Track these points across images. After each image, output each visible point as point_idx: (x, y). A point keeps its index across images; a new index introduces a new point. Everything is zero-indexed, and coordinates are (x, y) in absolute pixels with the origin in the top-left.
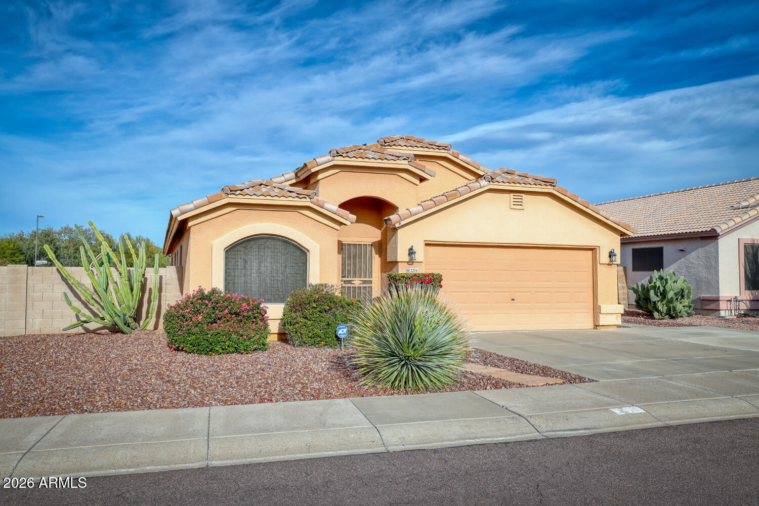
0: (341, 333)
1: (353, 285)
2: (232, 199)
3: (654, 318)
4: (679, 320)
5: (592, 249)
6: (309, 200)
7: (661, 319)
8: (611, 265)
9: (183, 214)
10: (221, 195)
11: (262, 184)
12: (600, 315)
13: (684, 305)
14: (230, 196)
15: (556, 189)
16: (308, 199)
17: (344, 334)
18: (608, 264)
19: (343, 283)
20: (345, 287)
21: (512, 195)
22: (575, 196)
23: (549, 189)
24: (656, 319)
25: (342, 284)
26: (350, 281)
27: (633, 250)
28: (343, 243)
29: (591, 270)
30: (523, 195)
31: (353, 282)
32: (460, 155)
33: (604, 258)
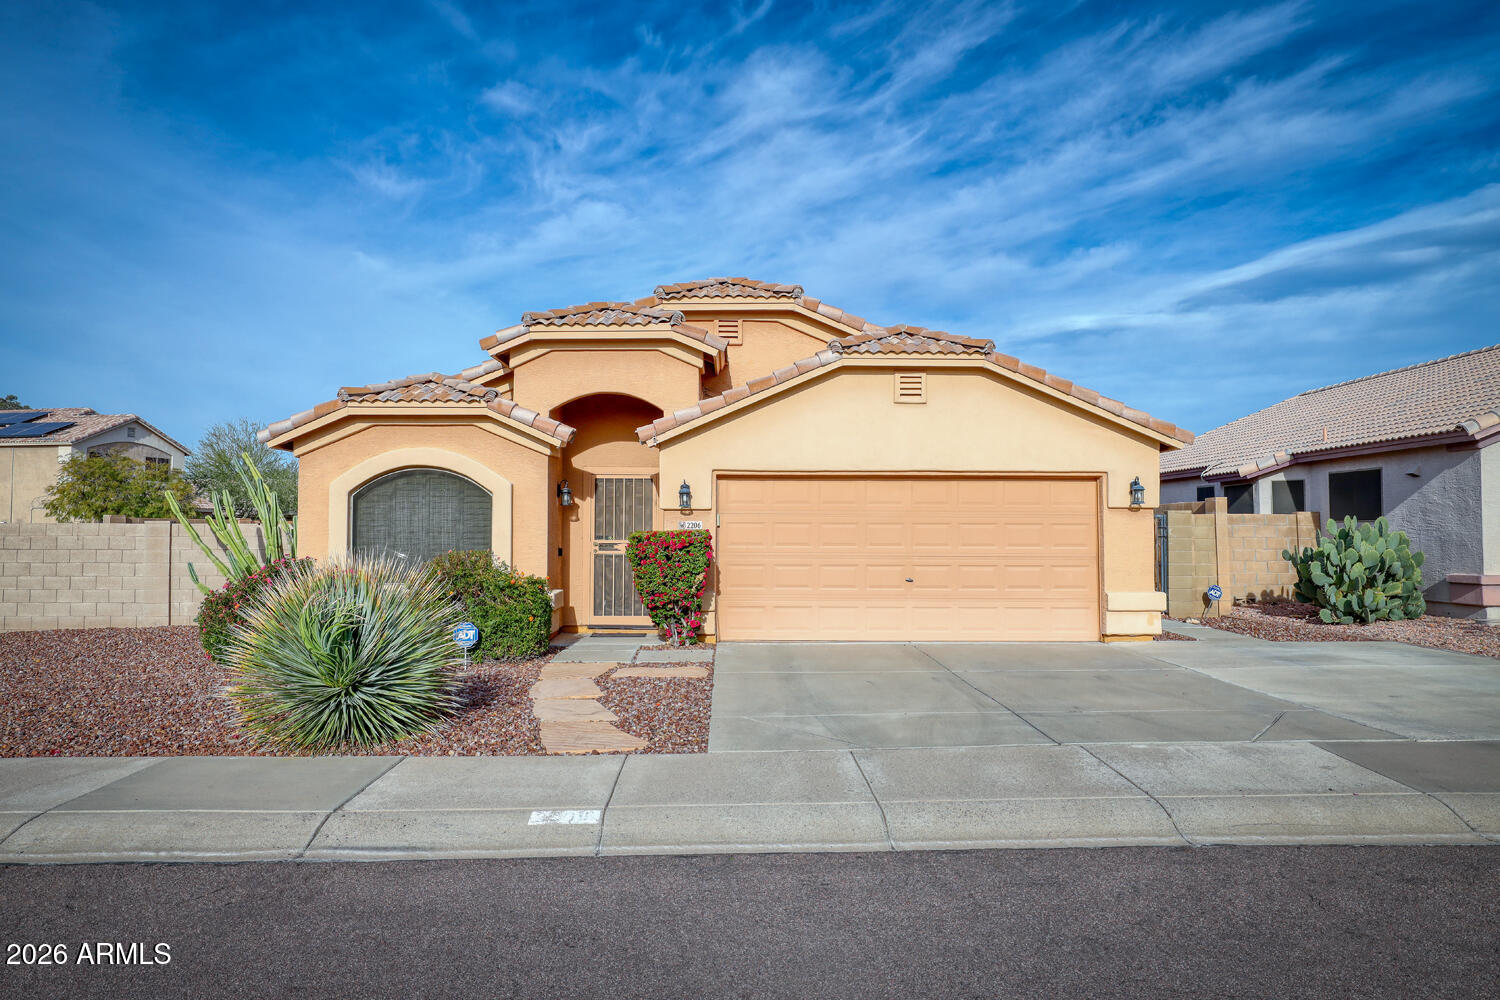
0: (463, 637)
1: (616, 552)
2: (354, 409)
3: (1321, 622)
4: (1370, 629)
5: (1095, 479)
6: (486, 405)
7: (1337, 624)
8: (1138, 509)
9: (274, 438)
10: (336, 402)
11: (430, 381)
12: (1108, 613)
13: (1391, 593)
14: (349, 404)
15: (994, 360)
16: (483, 404)
17: (469, 639)
18: (1130, 509)
19: (597, 548)
20: (601, 556)
21: (898, 375)
22: (1037, 371)
23: (978, 361)
24: (1325, 623)
25: (596, 550)
26: (612, 545)
27: (1332, 476)
28: (598, 477)
29: (1095, 520)
30: (923, 375)
31: (616, 547)
32: (820, 306)
33: (1119, 495)
